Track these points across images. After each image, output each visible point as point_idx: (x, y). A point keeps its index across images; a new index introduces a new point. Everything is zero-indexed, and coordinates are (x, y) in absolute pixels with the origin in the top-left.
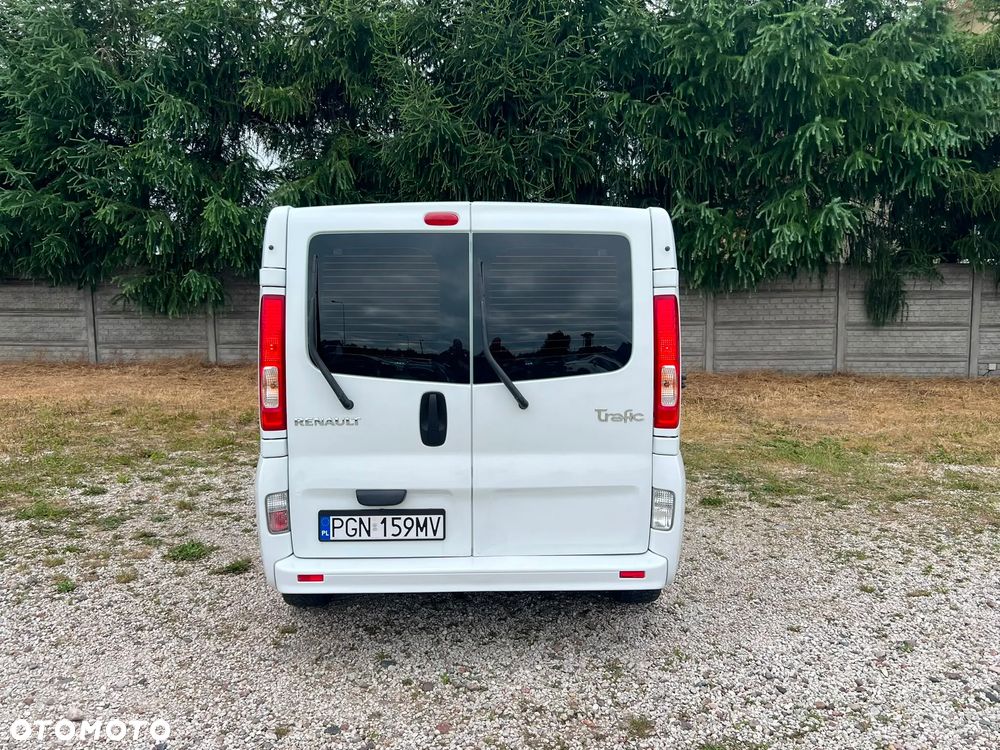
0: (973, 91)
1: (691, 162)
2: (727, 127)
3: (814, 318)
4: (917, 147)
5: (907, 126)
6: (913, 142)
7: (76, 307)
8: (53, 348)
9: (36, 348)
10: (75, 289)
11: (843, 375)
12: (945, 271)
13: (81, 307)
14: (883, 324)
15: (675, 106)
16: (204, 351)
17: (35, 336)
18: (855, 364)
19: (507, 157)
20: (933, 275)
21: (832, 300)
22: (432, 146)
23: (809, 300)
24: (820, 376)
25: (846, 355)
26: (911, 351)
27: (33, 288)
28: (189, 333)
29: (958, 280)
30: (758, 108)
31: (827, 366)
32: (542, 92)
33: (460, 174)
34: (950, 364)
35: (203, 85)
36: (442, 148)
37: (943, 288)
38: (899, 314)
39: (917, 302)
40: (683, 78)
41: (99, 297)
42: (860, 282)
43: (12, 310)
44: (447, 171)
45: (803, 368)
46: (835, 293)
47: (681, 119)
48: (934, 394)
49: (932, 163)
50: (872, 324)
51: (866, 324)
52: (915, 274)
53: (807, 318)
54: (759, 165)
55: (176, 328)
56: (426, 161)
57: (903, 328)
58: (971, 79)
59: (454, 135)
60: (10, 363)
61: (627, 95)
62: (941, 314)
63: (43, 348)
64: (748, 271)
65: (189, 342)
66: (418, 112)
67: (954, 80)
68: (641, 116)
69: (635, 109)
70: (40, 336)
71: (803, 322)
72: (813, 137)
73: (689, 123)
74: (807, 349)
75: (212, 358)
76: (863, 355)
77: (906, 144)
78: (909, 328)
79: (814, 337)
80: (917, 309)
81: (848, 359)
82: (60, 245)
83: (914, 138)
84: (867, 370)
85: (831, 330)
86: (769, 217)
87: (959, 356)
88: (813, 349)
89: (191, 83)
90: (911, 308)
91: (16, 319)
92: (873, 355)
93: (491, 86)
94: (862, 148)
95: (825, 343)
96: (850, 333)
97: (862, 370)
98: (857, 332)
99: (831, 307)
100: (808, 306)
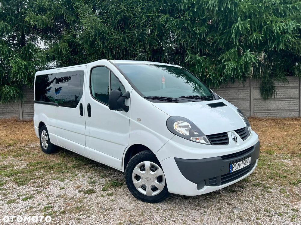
0: (298, 8)
1: (193, 40)
3: (242, 97)
4: (278, 29)
5: (275, 22)
6: (277, 27)
11: (254, 118)
12: (289, 78)
14: (267, 99)
15: (186, 20)
16: (18, 116)
18: (258, 114)
19: (124, 39)
20: (285, 80)
22: (95, 35)
23: (240, 91)
25: (254, 110)
26: (278, 108)
28: (12, 109)
29: (294, 82)
32: (137, 15)
33: (107, 47)
34: (293, 113)
35: (13, 18)
36: (99, 36)
37: (288, 85)
38: (273, 95)
39: (279, 90)
40: (188, 9)
42: (258, 84)
46: (249, 88)
47: (188, 24)
48: (289, 124)
49: (284, 37)
50: (263, 99)
51: (261, 99)
52: (279, 80)
53: (239, 97)
54: (218, 40)
55: (7, 108)
56: (94, 41)
57: (275, 100)
58: (297, 5)
59: (103, 32)
61: (168, 15)
62: (289, 94)
64: (216, 80)
65: (13, 113)
66: (89, 23)
67: (291, 6)
68: (173, 23)
69: (171, 21)
71: (238, 99)
72: (238, 27)
73: (192, 25)
75: (21, 118)
76: (261, 110)
77: (274, 28)
78: (277, 100)
79: (242, 104)
80: (279, 93)
81: (255, 112)
83: (277, 25)
84: (262, 116)
85: (248, 102)
86: (223, 59)
87: (295, 110)
88: (242, 109)
89: (8, 17)
90: (277, 93)
92: (264, 110)
93: (118, 14)
94: (257, 31)
95: (246, 106)
96: (255, 102)
97: (260, 116)
98: (258, 102)
99: (248, 93)
100: (239, 93)
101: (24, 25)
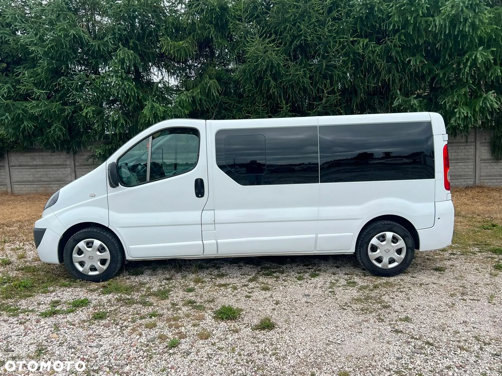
1: (402, 75)
2: (422, 55)
3: (463, 157)
7: (65, 163)
8: (53, 186)
9: (44, 186)
10: (65, 153)
11: (480, 187)
13: (68, 163)
15: (395, 46)
17: (43, 179)
18: (486, 181)
19: (305, 75)
21: (473, 147)
23: (460, 148)
24: (467, 188)
25: (481, 176)
27: (41, 154)
30: (441, 45)
31: (470, 182)
32: (323, 39)
35: (137, 42)
36: (271, 71)
40: (399, 31)
41: (77, 157)
42: (487, 137)
43: (30, 166)
44: (273, 83)
45: (458, 184)
46: (474, 144)
47: (397, 52)
50: (494, 159)
51: (491, 159)
53: (459, 157)
54: (441, 76)
56: (262, 78)
59: (278, 64)
60: (30, 194)
61: (367, 40)
63: (47, 186)
68: (375, 50)
69: (371, 47)
70: (46, 179)
71: (457, 159)
73: (401, 54)
74: (459, 174)
76: (490, 176)
79: (463, 167)
81: (482, 178)
82: (61, 129)
84: (493, 184)
85: (472, 163)
86: (448, 103)
88: (463, 173)
89: (131, 41)
91: (33, 170)
92: (495, 176)
93: (294, 37)
94: (498, 65)
95: (469, 170)
96: (482, 164)
97: (489, 184)
98: (487, 164)
99: (472, 151)
100: (459, 151)
101: (151, 52)
